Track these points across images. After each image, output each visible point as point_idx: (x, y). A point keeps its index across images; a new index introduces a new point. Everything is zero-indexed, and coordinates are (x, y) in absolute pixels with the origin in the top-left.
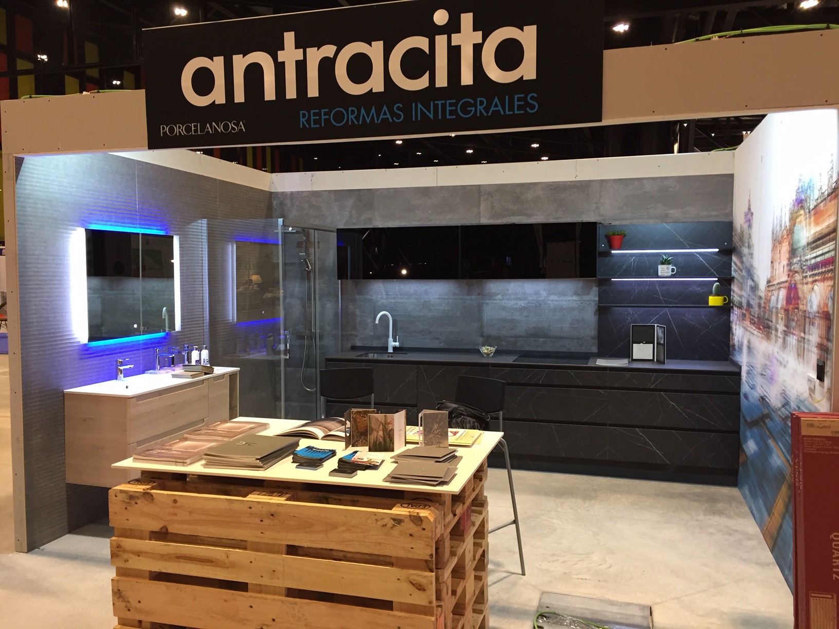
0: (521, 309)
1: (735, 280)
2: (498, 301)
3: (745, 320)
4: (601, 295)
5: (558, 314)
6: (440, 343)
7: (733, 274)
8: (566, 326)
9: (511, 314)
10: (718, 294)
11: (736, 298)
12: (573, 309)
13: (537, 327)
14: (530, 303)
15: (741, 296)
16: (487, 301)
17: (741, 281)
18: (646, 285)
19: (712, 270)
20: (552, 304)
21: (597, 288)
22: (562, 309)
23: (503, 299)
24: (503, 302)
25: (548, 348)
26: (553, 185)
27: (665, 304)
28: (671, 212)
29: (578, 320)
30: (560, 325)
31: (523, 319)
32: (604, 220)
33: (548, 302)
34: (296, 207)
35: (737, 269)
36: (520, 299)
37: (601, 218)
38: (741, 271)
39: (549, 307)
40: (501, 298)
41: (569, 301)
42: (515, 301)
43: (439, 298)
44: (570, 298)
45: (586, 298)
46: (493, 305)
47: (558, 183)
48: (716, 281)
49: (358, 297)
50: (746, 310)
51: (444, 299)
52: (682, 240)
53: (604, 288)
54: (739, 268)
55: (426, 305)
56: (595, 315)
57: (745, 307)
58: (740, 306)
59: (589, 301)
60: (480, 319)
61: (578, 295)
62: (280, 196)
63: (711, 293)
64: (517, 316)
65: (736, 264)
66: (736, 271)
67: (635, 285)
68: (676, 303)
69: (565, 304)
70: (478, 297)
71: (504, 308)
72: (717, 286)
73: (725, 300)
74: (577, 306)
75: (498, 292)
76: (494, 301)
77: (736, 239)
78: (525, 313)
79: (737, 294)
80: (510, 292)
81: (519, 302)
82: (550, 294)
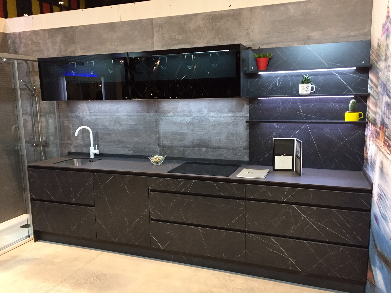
0: (188, 124)
1: (371, 97)
2: (170, 118)
3: (379, 139)
4: (251, 112)
5: (217, 128)
6: (129, 151)
7: (370, 91)
8: (223, 138)
9: (180, 128)
10: (354, 111)
11: (370, 114)
12: (229, 124)
13: (201, 138)
14: (194, 119)
15: (375, 113)
16: (162, 118)
17: (376, 97)
18: (289, 102)
19: (349, 88)
20: (212, 120)
21: (248, 106)
22: (219, 124)
23: (174, 116)
24: (174, 118)
25: (209, 156)
26: (211, 15)
27: (306, 119)
28: (312, 34)
29: (232, 133)
30: (218, 138)
31: (190, 132)
32: (253, 45)
33: (209, 118)
34: (23, 44)
35: (372, 85)
36: (186, 116)
37: (250, 43)
38: (377, 87)
39: (209, 122)
40: (173, 115)
41: (225, 117)
42: (183, 118)
43: (127, 115)
44: (226, 115)
45: (238, 114)
46: (166, 120)
47: (214, 13)
48: (352, 98)
49: (70, 114)
50: (380, 128)
51: (131, 116)
52: (322, 60)
53: (253, 105)
54: (375, 85)
55: (118, 121)
56: (246, 129)
57: (379, 125)
58: (374, 124)
59: (241, 117)
60: (157, 132)
61: (233, 112)
62: (12, 36)
63: (347, 110)
64: (185, 130)
65: (372, 81)
66: (372, 87)
67: (280, 103)
68: (315, 119)
69: (222, 120)
70: (155, 114)
71: (175, 123)
72: (354, 103)
73: (360, 115)
74: (232, 121)
75: (170, 110)
76: (167, 118)
77: (373, 56)
78: (191, 127)
79: (372, 110)
80: (179, 110)
81: (186, 118)
82: (210, 111)
